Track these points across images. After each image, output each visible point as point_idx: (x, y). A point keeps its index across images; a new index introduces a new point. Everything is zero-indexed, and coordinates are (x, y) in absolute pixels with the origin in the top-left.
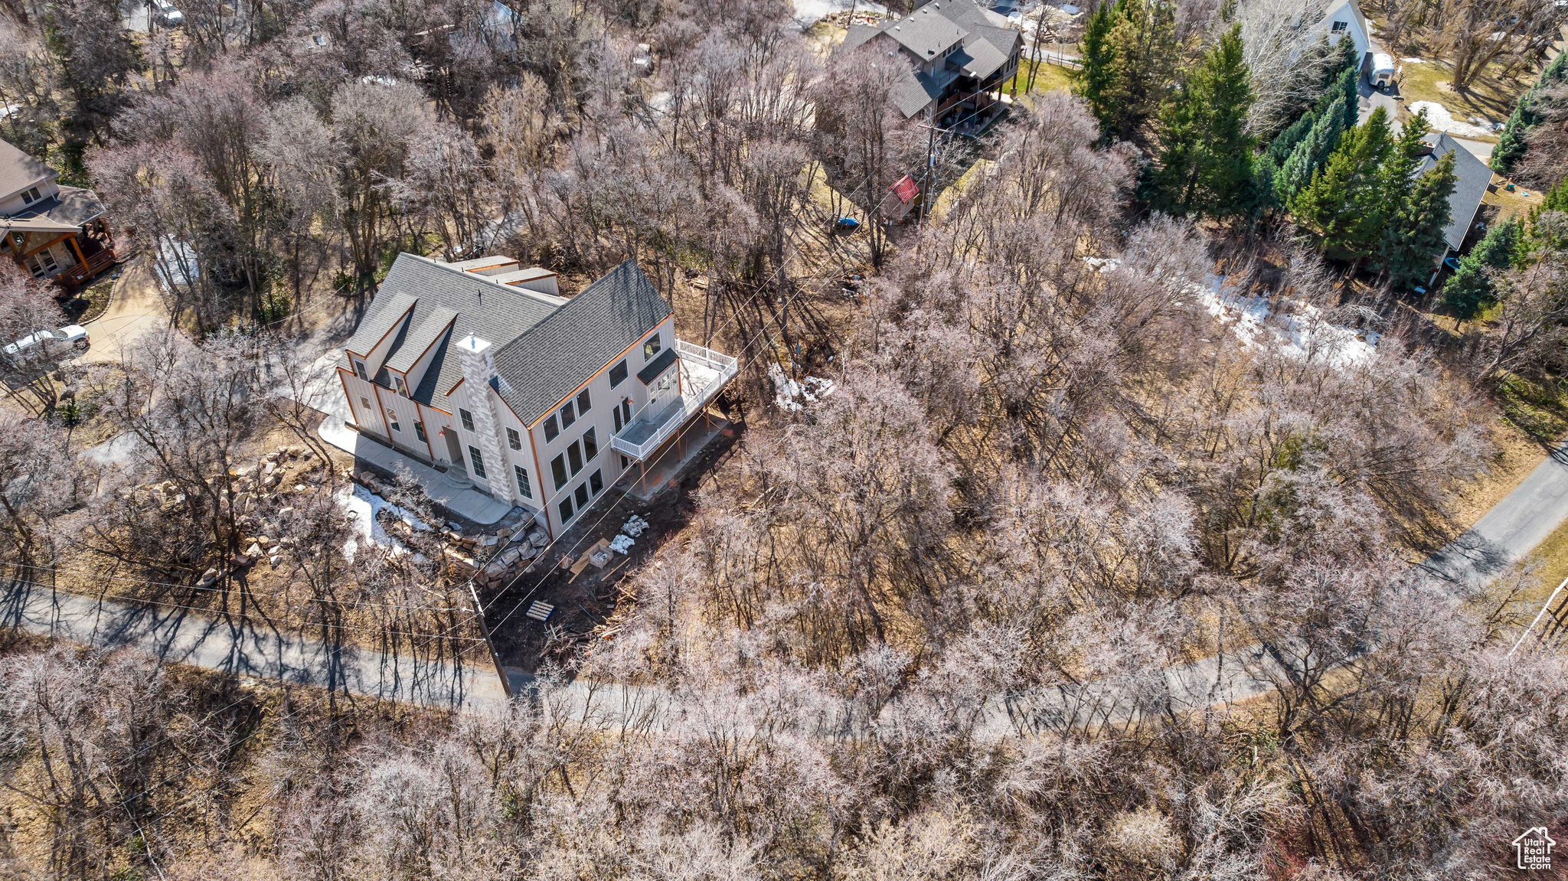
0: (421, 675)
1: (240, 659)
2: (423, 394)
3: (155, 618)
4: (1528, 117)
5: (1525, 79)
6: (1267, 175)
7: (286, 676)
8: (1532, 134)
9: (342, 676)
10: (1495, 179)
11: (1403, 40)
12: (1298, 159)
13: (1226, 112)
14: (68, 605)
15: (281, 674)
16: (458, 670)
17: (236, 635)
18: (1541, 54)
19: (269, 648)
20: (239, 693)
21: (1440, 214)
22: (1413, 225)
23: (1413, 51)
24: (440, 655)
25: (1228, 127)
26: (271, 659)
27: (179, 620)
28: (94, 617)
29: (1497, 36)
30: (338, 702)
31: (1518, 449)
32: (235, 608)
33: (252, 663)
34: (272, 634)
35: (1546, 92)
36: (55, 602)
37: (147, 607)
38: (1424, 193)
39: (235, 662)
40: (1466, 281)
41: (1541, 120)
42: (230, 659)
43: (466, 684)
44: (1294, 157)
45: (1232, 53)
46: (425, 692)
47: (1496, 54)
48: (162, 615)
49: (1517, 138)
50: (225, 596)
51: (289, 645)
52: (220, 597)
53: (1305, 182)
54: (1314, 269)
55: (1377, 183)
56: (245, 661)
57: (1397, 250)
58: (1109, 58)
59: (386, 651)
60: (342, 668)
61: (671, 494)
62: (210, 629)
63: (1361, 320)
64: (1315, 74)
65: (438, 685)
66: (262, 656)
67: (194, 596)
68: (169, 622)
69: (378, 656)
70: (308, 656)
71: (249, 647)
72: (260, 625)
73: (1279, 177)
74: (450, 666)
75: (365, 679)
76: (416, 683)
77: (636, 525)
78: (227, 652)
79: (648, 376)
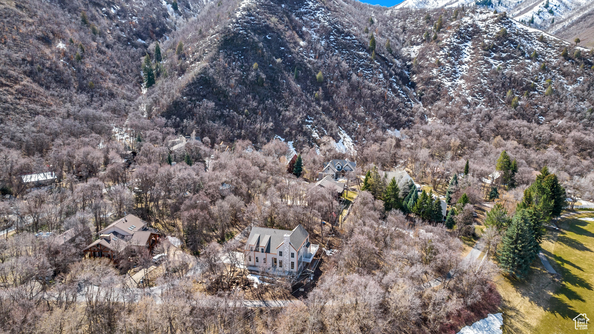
0: (284, 303)
1: (244, 305)
2: (268, 250)
4: (449, 193)
8: (451, 196)
10: (447, 206)
15: (255, 306)
16: (291, 301)
19: (249, 303)
20: (248, 310)
21: (440, 208)
23: (423, 183)
24: (286, 299)
25: (396, 196)
29: (438, 180)
30: (270, 308)
31: (467, 248)
32: (237, 298)
38: (436, 204)
40: (449, 220)
41: (452, 193)
43: (294, 303)
45: (394, 182)
47: (439, 183)
49: (449, 197)
51: (253, 302)
53: (413, 205)
54: (421, 221)
55: (427, 204)
57: (435, 216)
60: (267, 304)
61: (316, 270)
64: (407, 187)
65: (288, 304)
69: (273, 301)
70: (259, 303)
72: (244, 300)
75: (273, 305)
77: (312, 275)
79: (307, 247)
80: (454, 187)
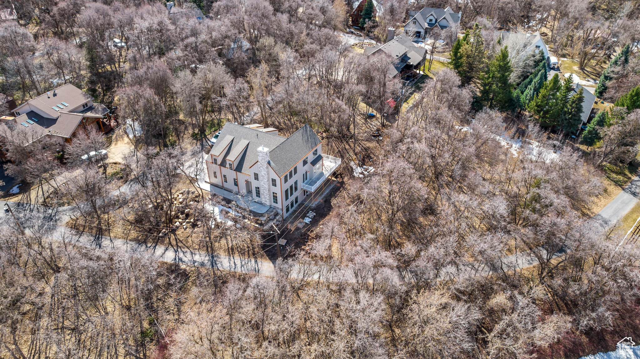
0: (243, 263)
1: (179, 259)
2: (239, 168)
3: (146, 246)
4: (606, 78)
5: (604, 66)
6: (518, 97)
7: (196, 264)
8: (608, 83)
9: (216, 264)
10: (596, 99)
11: (560, 52)
12: (529, 91)
13: (503, 75)
14: (116, 242)
15: (194, 263)
16: (256, 261)
17: (176, 251)
18: (609, 57)
19: (188, 255)
20: (181, 270)
21: (579, 109)
22: (570, 113)
23: (564, 56)
24: (249, 257)
25: (504, 80)
26: (190, 259)
27: (155, 247)
28: (125, 246)
29: (593, 51)
30: (216, 272)
31: (612, 188)
32: (174, 243)
33: (183, 260)
34: (189, 251)
35: (612, 69)
36: (111, 241)
37: (143, 242)
38: (573, 102)
39: (177, 260)
40: (590, 132)
41: (611, 79)
42: (175, 259)
43: (260, 266)
44: (527, 91)
45: (505, 56)
46: (246, 269)
47: (593, 57)
48: (149, 245)
49: (603, 85)
50: (169, 239)
51: (195, 254)
52: (168, 239)
53: (531, 99)
54: (537, 128)
55: (557, 99)
56: (180, 259)
57: (565, 122)
58: (461, 57)
59: (230, 256)
60: (215, 261)
61: (321, 204)
62: (167, 249)
63: (554, 146)
64: (532, 63)
65: (250, 266)
66: (187, 258)
67: (159, 239)
68: (152, 247)
69: (227, 257)
70: (203, 258)
71: (181, 255)
72: (184, 248)
73: (523, 97)
74: (253, 261)
75: (224, 265)
76: (242, 266)
77: (311, 214)
78: (174, 257)
79: (314, 163)
80: (618, 69)
